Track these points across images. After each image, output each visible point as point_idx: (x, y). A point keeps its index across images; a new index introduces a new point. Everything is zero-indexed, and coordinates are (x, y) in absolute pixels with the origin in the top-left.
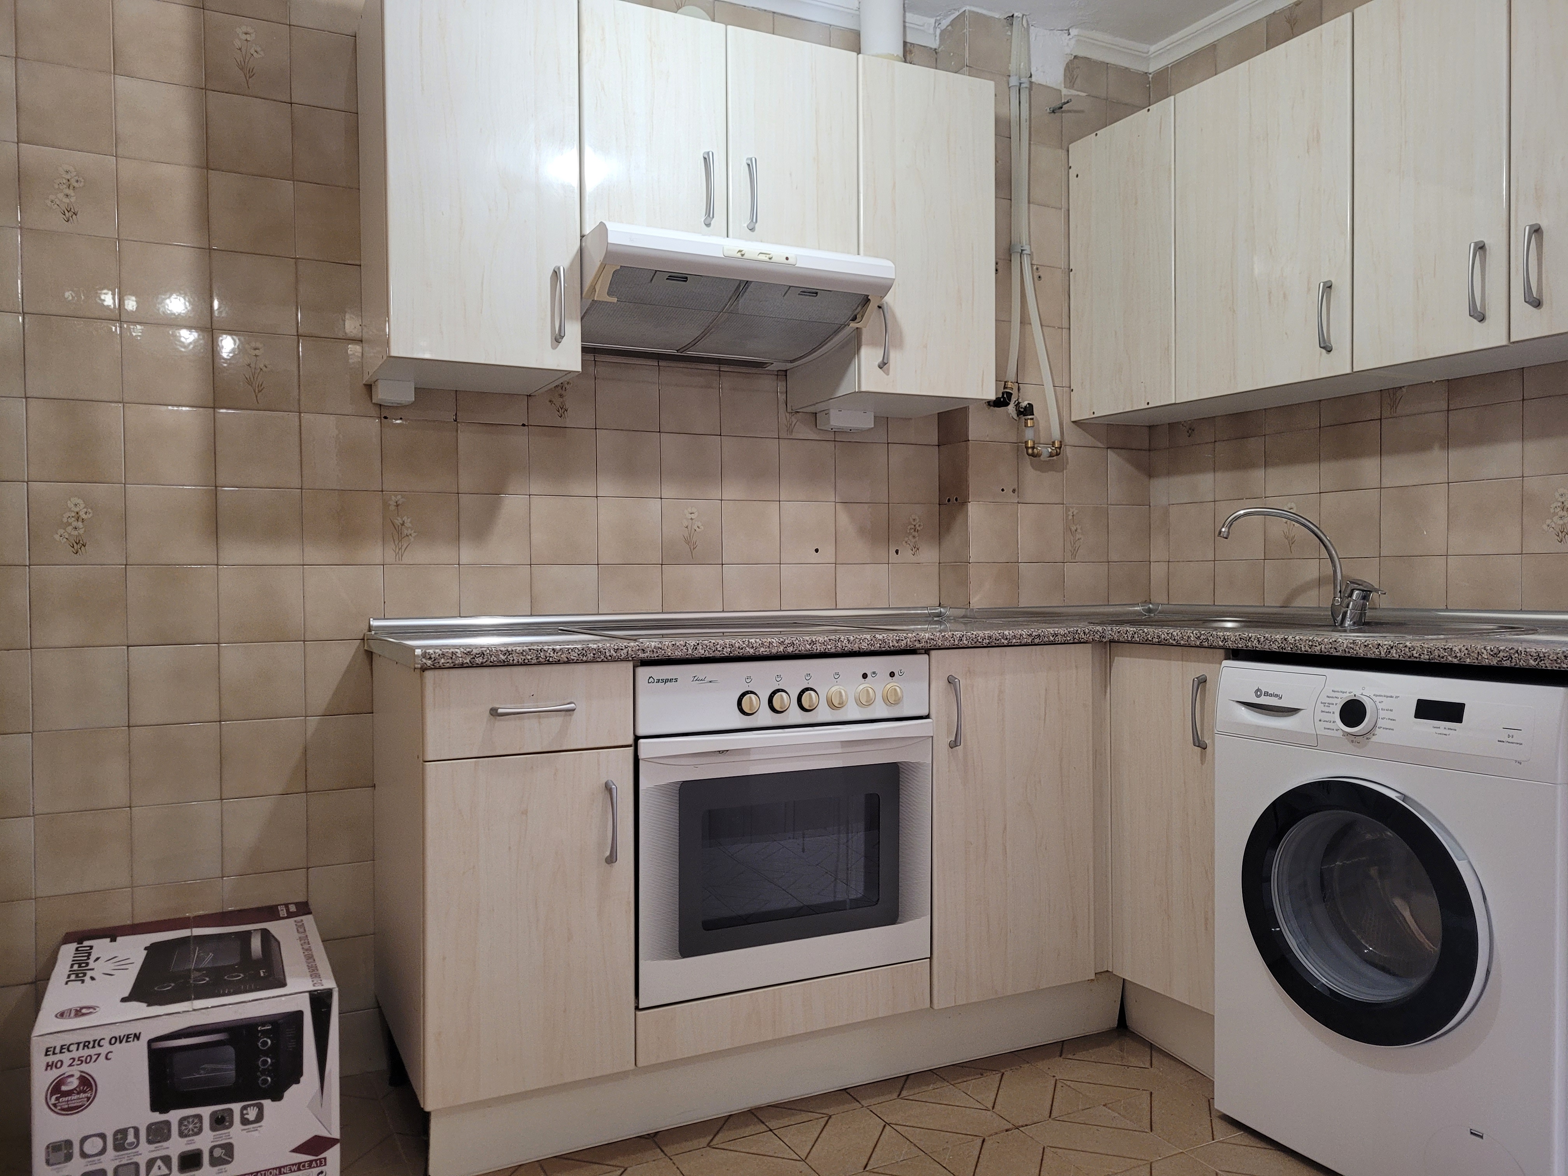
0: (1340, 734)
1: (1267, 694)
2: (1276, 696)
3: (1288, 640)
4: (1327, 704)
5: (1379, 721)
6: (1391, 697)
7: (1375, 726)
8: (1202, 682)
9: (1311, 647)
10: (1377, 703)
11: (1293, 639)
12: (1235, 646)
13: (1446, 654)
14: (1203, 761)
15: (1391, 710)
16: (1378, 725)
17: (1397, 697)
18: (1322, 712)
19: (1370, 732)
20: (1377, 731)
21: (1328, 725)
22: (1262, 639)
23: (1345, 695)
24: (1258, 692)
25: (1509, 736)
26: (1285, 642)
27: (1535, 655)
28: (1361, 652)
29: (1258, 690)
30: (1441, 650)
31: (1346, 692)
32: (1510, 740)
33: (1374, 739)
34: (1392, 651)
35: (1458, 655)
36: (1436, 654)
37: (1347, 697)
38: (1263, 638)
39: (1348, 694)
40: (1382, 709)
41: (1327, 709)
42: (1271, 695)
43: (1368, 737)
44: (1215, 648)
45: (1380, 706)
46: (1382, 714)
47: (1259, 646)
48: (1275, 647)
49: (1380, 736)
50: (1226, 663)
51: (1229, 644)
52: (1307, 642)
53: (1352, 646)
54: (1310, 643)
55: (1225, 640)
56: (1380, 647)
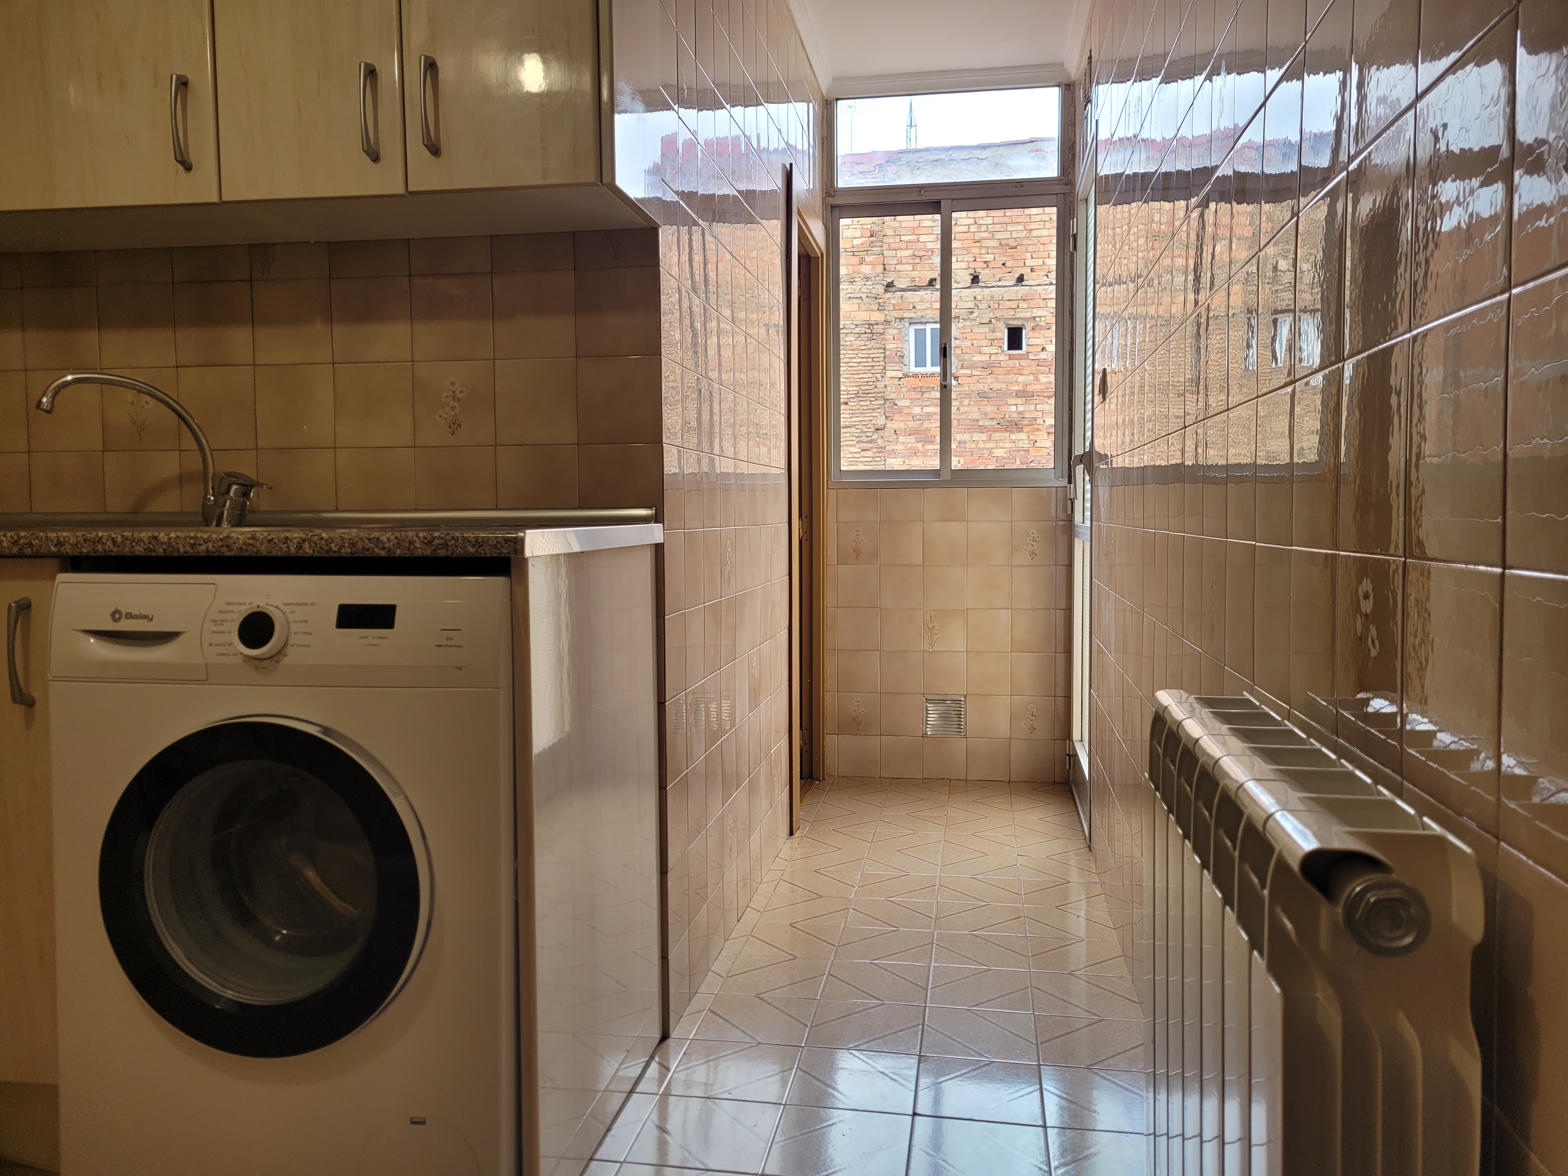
0: (239, 660)
1: (129, 616)
2: (145, 617)
3: (159, 538)
4: (218, 622)
5: (292, 636)
6: (306, 604)
7: (286, 644)
8: (24, 608)
9: (193, 546)
10: (288, 613)
11: (166, 537)
12: (76, 552)
13: (372, 545)
14: (29, 721)
15: (306, 622)
16: (291, 642)
17: (313, 604)
18: (213, 632)
19: (281, 652)
20: (289, 650)
21: (222, 650)
22: (119, 539)
23: (243, 608)
24: (116, 615)
25: (448, 639)
26: (154, 542)
27: (473, 540)
28: (264, 550)
29: (117, 611)
30: (366, 540)
31: (245, 604)
32: (449, 643)
33: (285, 661)
34: (304, 546)
35: (386, 545)
36: (360, 545)
37: (245, 610)
38: (120, 537)
39: (247, 607)
40: (294, 621)
41: (219, 629)
42: (136, 617)
43: (277, 659)
44: (45, 556)
45: (291, 617)
46: (294, 627)
47: (115, 550)
48: (139, 550)
49: (293, 657)
50: (61, 577)
51: (67, 549)
52: (188, 539)
53: (251, 541)
54: (192, 541)
55: (59, 543)
56: (289, 541)
